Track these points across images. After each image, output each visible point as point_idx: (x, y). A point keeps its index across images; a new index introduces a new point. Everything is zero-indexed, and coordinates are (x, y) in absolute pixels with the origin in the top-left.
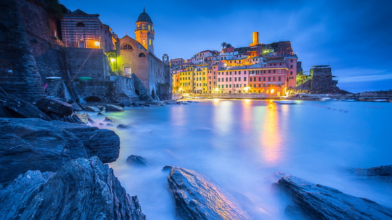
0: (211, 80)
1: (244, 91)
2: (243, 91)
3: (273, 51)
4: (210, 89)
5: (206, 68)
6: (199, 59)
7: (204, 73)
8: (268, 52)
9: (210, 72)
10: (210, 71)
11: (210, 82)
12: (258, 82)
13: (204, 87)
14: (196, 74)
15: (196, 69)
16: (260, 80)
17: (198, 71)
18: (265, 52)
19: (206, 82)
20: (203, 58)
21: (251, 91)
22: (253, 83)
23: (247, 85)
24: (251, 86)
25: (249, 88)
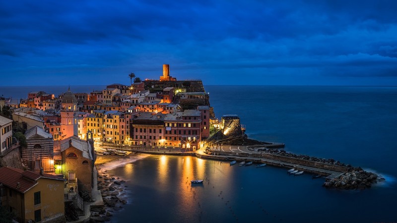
0: (123, 129)
1: (160, 143)
2: (158, 143)
3: (185, 91)
4: (123, 138)
5: (118, 117)
6: (106, 97)
7: (116, 121)
8: (180, 91)
9: (122, 121)
10: (122, 119)
11: (123, 131)
12: (173, 135)
13: (115, 136)
14: (106, 120)
15: (106, 116)
16: (175, 133)
17: (108, 117)
18: (177, 91)
19: (118, 131)
20: (111, 97)
21: (166, 144)
22: (169, 135)
23: (163, 137)
24: (166, 138)
25: (165, 140)
